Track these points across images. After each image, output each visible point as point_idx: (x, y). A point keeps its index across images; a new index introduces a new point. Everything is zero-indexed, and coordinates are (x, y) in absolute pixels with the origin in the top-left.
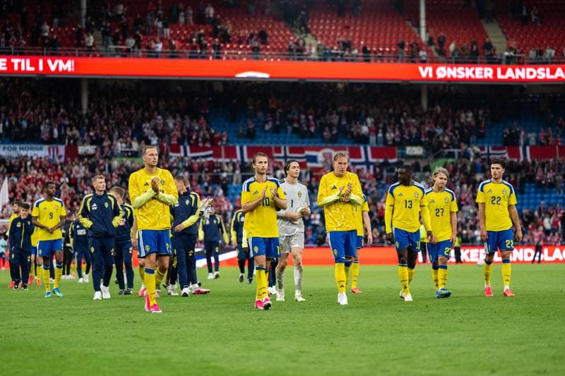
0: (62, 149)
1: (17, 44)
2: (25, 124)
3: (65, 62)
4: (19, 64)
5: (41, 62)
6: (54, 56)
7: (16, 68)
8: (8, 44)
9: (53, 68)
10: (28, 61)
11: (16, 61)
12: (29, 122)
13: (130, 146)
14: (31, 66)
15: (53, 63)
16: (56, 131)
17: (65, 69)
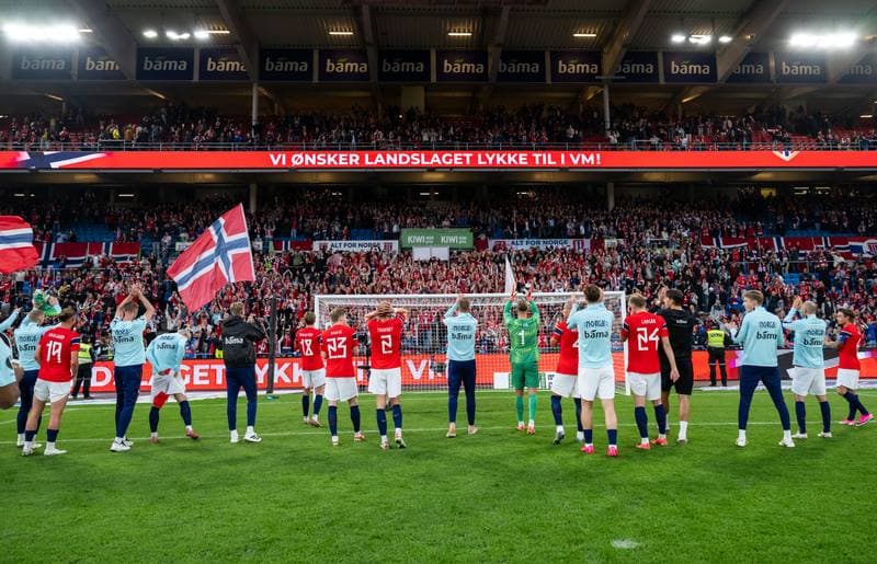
0: (587, 243)
1: (539, 140)
2: (552, 223)
3: (588, 157)
4: (541, 159)
5: (563, 156)
6: (576, 150)
7: (537, 162)
8: (529, 140)
9: (575, 162)
10: (549, 156)
11: (537, 156)
12: (556, 221)
13: (660, 236)
14: (552, 160)
15: (575, 157)
16: (582, 228)
17: (588, 161)
